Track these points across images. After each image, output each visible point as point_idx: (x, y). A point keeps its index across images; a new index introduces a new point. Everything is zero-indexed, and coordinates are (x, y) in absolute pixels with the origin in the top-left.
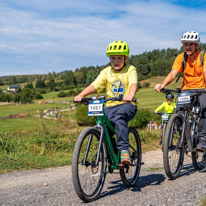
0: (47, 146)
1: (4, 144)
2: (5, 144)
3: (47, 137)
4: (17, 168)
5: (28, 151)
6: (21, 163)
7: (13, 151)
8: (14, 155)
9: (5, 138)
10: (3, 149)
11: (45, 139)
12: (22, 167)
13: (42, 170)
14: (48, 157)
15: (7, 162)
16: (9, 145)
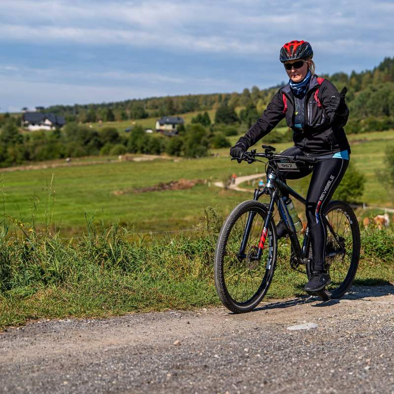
0: (208, 259)
1: (115, 255)
2: (118, 254)
3: (208, 241)
4: (136, 308)
5: (165, 270)
6: (145, 296)
7: (135, 268)
8: (136, 279)
9: (119, 242)
10: (113, 264)
11: (206, 243)
12: (147, 306)
13: (188, 311)
14: (205, 285)
15: (117, 294)
16: (126, 258)
